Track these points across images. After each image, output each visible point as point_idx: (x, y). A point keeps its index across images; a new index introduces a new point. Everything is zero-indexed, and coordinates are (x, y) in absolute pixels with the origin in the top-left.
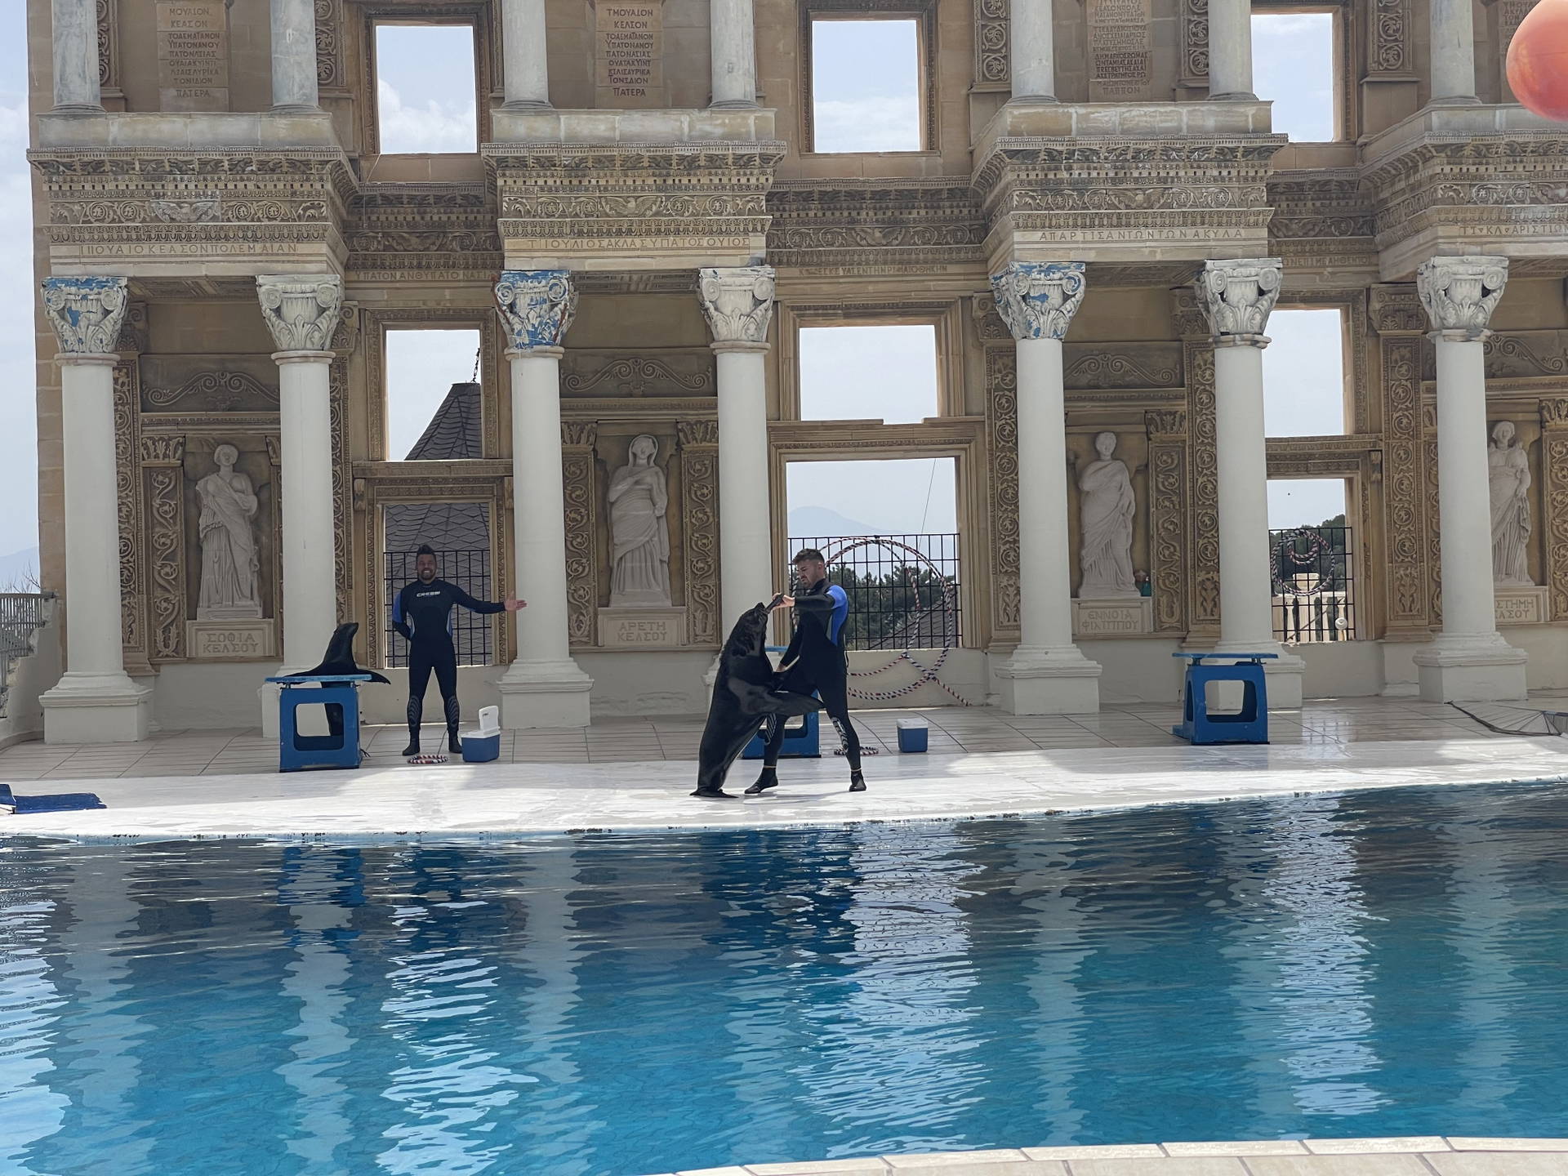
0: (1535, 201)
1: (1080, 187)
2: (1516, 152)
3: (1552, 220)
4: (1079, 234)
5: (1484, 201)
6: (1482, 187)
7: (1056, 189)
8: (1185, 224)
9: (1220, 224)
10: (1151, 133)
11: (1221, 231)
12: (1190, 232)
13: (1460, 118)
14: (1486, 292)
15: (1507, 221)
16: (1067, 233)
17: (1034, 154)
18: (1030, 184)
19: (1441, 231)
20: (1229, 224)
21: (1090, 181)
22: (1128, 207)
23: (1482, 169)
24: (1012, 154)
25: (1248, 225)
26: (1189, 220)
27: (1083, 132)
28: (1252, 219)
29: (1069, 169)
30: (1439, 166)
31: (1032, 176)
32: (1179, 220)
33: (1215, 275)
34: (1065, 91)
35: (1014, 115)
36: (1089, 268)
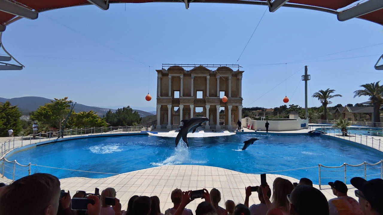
0: (234, 103)
2: (233, 100)
6: (232, 102)
8: (215, 103)
9: (217, 103)
10: (214, 99)
13: (230, 98)
15: (232, 104)
16: (209, 104)
19: (229, 104)
21: (211, 101)
24: (207, 99)
25: (219, 103)
27: (210, 98)
29: (209, 100)
30: (229, 101)
31: (207, 101)
33: (217, 106)
34: (209, 96)
35: (207, 97)
36: (210, 106)
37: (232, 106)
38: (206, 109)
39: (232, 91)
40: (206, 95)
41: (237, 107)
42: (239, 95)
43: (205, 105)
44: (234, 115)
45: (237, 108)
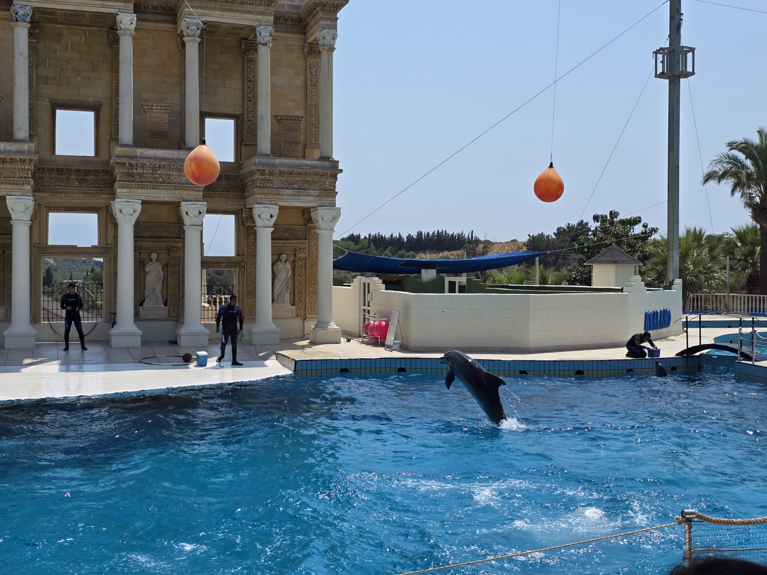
0: (287, 189)
1: (140, 175)
2: (282, 173)
3: (292, 195)
4: (140, 191)
5: (272, 188)
6: (271, 183)
7: (132, 175)
8: (175, 189)
9: (187, 190)
10: (164, 159)
11: (187, 192)
12: (177, 192)
13: (265, 160)
14: (271, 216)
15: (278, 194)
16: (136, 190)
17: (125, 164)
18: (123, 173)
19: (258, 196)
20: (190, 190)
21: (144, 173)
22: (156, 183)
23: (271, 177)
24: (117, 163)
25: (196, 191)
26: (176, 188)
27: (142, 158)
28: (197, 189)
29: (137, 169)
30: (257, 176)
31: (124, 171)
32: (173, 188)
33: (185, 207)
34: (138, 142)
35: (118, 150)
36: (144, 203)
37: (275, 211)
38: (116, 226)
39: (277, 119)
40: (114, 136)
41: (306, 212)
42: (317, 145)
43: (113, 196)
44: (289, 266)
45: (310, 220)
